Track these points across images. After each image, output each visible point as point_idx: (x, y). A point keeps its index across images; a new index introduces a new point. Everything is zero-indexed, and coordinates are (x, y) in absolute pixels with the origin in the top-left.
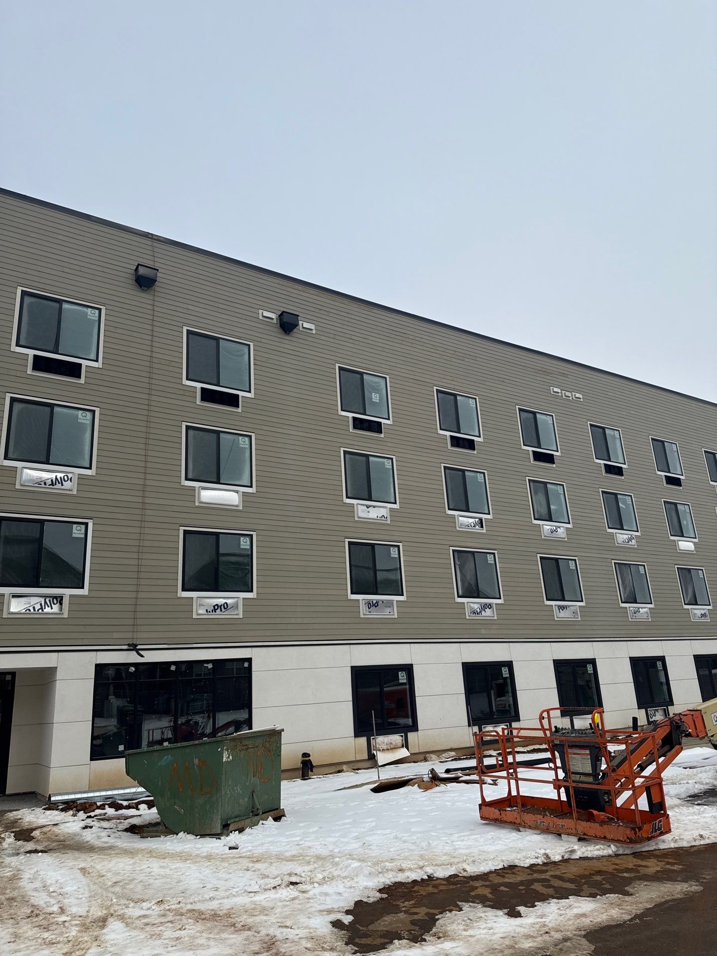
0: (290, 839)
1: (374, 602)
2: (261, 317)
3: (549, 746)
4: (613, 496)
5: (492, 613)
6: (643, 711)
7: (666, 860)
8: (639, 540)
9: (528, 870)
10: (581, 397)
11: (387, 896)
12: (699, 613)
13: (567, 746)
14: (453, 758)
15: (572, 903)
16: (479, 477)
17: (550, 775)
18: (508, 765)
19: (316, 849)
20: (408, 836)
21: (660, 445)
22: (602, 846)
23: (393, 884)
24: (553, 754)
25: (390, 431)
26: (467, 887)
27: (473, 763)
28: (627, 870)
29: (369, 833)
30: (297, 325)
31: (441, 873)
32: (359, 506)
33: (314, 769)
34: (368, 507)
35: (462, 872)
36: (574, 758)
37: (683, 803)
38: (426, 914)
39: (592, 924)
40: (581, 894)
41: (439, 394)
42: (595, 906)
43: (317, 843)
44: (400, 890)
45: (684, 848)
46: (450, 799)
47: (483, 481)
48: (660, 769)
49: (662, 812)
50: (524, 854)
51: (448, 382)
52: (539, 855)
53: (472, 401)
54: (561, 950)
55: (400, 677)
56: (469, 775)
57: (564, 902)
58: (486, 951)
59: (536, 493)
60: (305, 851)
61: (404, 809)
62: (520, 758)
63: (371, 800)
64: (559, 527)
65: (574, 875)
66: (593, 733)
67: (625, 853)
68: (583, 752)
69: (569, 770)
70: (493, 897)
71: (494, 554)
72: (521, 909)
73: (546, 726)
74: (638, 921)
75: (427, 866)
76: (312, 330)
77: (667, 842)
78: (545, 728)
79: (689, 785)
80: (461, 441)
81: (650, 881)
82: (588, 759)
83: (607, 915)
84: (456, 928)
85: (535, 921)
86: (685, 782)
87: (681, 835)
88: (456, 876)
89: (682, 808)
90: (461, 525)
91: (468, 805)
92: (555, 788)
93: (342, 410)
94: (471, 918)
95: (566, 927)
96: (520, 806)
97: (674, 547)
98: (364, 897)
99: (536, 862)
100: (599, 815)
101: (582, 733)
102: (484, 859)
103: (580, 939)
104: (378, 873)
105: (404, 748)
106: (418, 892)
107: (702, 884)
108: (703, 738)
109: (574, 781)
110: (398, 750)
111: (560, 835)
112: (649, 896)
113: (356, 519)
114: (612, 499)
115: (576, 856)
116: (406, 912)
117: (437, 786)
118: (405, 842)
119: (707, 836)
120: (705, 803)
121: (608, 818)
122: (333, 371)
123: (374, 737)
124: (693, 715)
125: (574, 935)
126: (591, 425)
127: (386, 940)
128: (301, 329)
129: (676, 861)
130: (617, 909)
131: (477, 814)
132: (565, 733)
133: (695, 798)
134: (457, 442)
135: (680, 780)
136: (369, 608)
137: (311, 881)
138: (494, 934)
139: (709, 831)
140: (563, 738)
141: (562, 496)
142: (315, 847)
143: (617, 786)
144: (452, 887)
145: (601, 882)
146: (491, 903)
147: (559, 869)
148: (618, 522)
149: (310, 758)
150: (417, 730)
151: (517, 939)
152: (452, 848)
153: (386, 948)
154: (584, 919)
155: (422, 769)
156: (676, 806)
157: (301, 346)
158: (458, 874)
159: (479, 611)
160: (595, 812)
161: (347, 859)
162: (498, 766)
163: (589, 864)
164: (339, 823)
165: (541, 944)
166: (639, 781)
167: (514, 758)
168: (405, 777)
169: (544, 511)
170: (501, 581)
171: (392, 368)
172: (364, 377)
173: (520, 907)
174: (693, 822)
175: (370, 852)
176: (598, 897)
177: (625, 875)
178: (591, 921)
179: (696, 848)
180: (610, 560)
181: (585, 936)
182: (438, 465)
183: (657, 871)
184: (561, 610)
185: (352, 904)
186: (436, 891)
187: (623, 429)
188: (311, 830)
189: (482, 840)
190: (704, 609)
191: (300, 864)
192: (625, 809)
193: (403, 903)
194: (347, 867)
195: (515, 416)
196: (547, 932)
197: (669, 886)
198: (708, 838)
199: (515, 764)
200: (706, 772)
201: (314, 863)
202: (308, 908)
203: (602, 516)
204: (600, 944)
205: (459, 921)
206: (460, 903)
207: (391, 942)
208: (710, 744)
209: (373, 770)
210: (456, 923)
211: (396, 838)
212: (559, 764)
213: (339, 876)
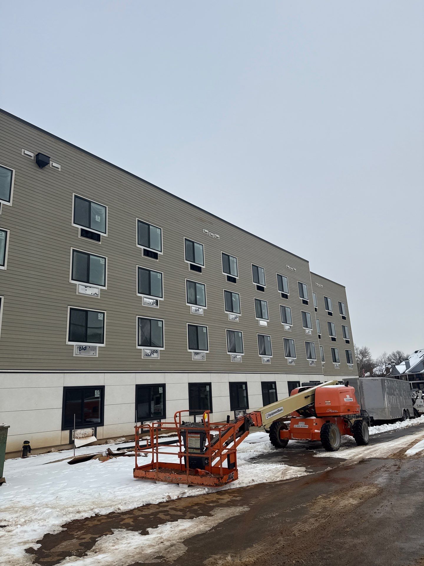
0: (6, 497)
1: (84, 347)
2: (23, 154)
3: (178, 433)
4: (230, 293)
5: (157, 356)
6: (233, 412)
7: (234, 495)
8: (240, 318)
9: (157, 506)
10: (219, 237)
11: (67, 529)
12: (266, 359)
13: (187, 432)
14: (124, 442)
15: (179, 523)
16: (158, 276)
17: (177, 450)
18: (153, 444)
19: (23, 502)
20: (87, 490)
21: (256, 268)
22: (200, 489)
23: (72, 521)
24: (180, 438)
25: (105, 241)
26: (119, 519)
27: (133, 444)
28: (213, 502)
29: (62, 490)
30: (49, 163)
31: (104, 512)
32: (80, 286)
33: (31, 451)
34: (86, 287)
35: (117, 510)
36: (191, 440)
37: (246, 463)
38: (90, 538)
39: (188, 534)
40: (185, 518)
41: (139, 222)
42: (192, 524)
43: (24, 499)
44: (76, 525)
45: (243, 488)
46: (117, 466)
47: (161, 278)
48: (236, 445)
49: (235, 468)
50: (156, 497)
51: (146, 216)
52: (165, 497)
53: (158, 230)
54: (168, 552)
55: (96, 394)
56: (131, 451)
57: (175, 523)
58: (124, 558)
59: (190, 288)
60: (15, 505)
61: (87, 474)
62: (160, 440)
63: (67, 469)
64: (200, 308)
65: (183, 507)
66: (203, 424)
67: (213, 492)
68: (196, 435)
69: (187, 446)
70: (134, 524)
71: (162, 321)
72: (149, 530)
73: (178, 421)
74: (214, 530)
75: (96, 508)
76: (58, 168)
77: (236, 485)
78: (177, 422)
79: (251, 453)
80: (150, 254)
81: (223, 507)
82: (199, 440)
83: (198, 529)
84: (108, 545)
85: (157, 536)
86: (249, 451)
87: (243, 480)
88: (113, 513)
89: (245, 465)
90: (145, 303)
91: (128, 469)
92: (179, 457)
93: (74, 223)
94: (118, 538)
95: (174, 538)
96: (157, 468)
97: (257, 324)
98: (51, 531)
99: (163, 501)
100: (202, 471)
101: (197, 425)
102: (132, 501)
103: (181, 544)
104: (62, 515)
105: (94, 436)
106: (87, 525)
107: (250, 507)
108: (260, 427)
109: (189, 453)
110: (89, 437)
111: (178, 484)
112: (222, 516)
113: (77, 294)
114: (229, 295)
115: (185, 496)
116: (77, 538)
117: (110, 458)
118: (84, 494)
119: (256, 480)
120: (257, 462)
121: (206, 473)
122: (70, 197)
123: (74, 430)
124: (256, 414)
125: (178, 542)
126: (223, 253)
127: (61, 558)
128: (51, 166)
129: (238, 495)
130: (203, 525)
131: (132, 475)
132: (188, 425)
133: (253, 460)
134: (147, 253)
135: (247, 450)
136: (80, 351)
137: (16, 524)
138: (130, 546)
139: (257, 477)
140: (186, 428)
141: (203, 291)
142: (23, 501)
143: (213, 455)
144: (109, 520)
145: (197, 510)
146: (132, 528)
147: (175, 504)
148: (231, 308)
149: (29, 444)
150: (103, 425)
151: (143, 548)
152: (114, 496)
153: (60, 563)
154: (184, 532)
155: (103, 449)
156: (243, 464)
157: (50, 177)
158: (115, 511)
159: (149, 354)
160: (199, 470)
161: (43, 508)
162: (147, 445)
163: (192, 500)
164: (42, 485)
165: (157, 549)
166: (225, 451)
167: (157, 441)
168: (91, 454)
169: (193, 298)
170: (165, 337)
171: (110, 202)
172: (91, 204)
173: (149, 528)
174: (251, 473)
175: (60, 502)
176: (194, 518)
177: (211, 504)
178: (188, 533)
179: (250, 487)
180: (224, 328)
181: (183, 542)
182: (134, 266)
183: (228, 501)
184: (196, 355)
185: (42, 536)
186: (99, 523)
187: (239, 258)
188: (22, 491)
189: (133, 490)
190: (268, 357)
191: (10, 513)
192: (216, 467)
193: (77, 532)
194: (42, 513)
195: (182, 242)
196: (162, 542)
197: (233, 509)
198: (257, 481)
199: (157, 444)
200: (260, 445)
201: (20, 512)
202: (11, 542)
203: (223, 304)
204: (191, 546)
205: (111, 541)
206: (113, 530)
207: (64, 559)
208: (264, 430)
209: (72, 450)
210: (108, 542)
211: (79, 492)
212: (182, 443)
213: (36, 519)
